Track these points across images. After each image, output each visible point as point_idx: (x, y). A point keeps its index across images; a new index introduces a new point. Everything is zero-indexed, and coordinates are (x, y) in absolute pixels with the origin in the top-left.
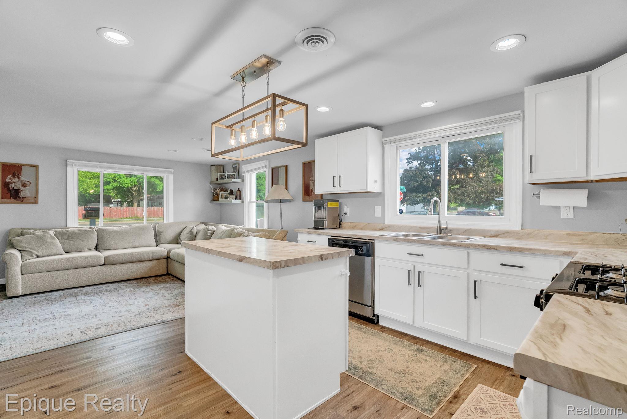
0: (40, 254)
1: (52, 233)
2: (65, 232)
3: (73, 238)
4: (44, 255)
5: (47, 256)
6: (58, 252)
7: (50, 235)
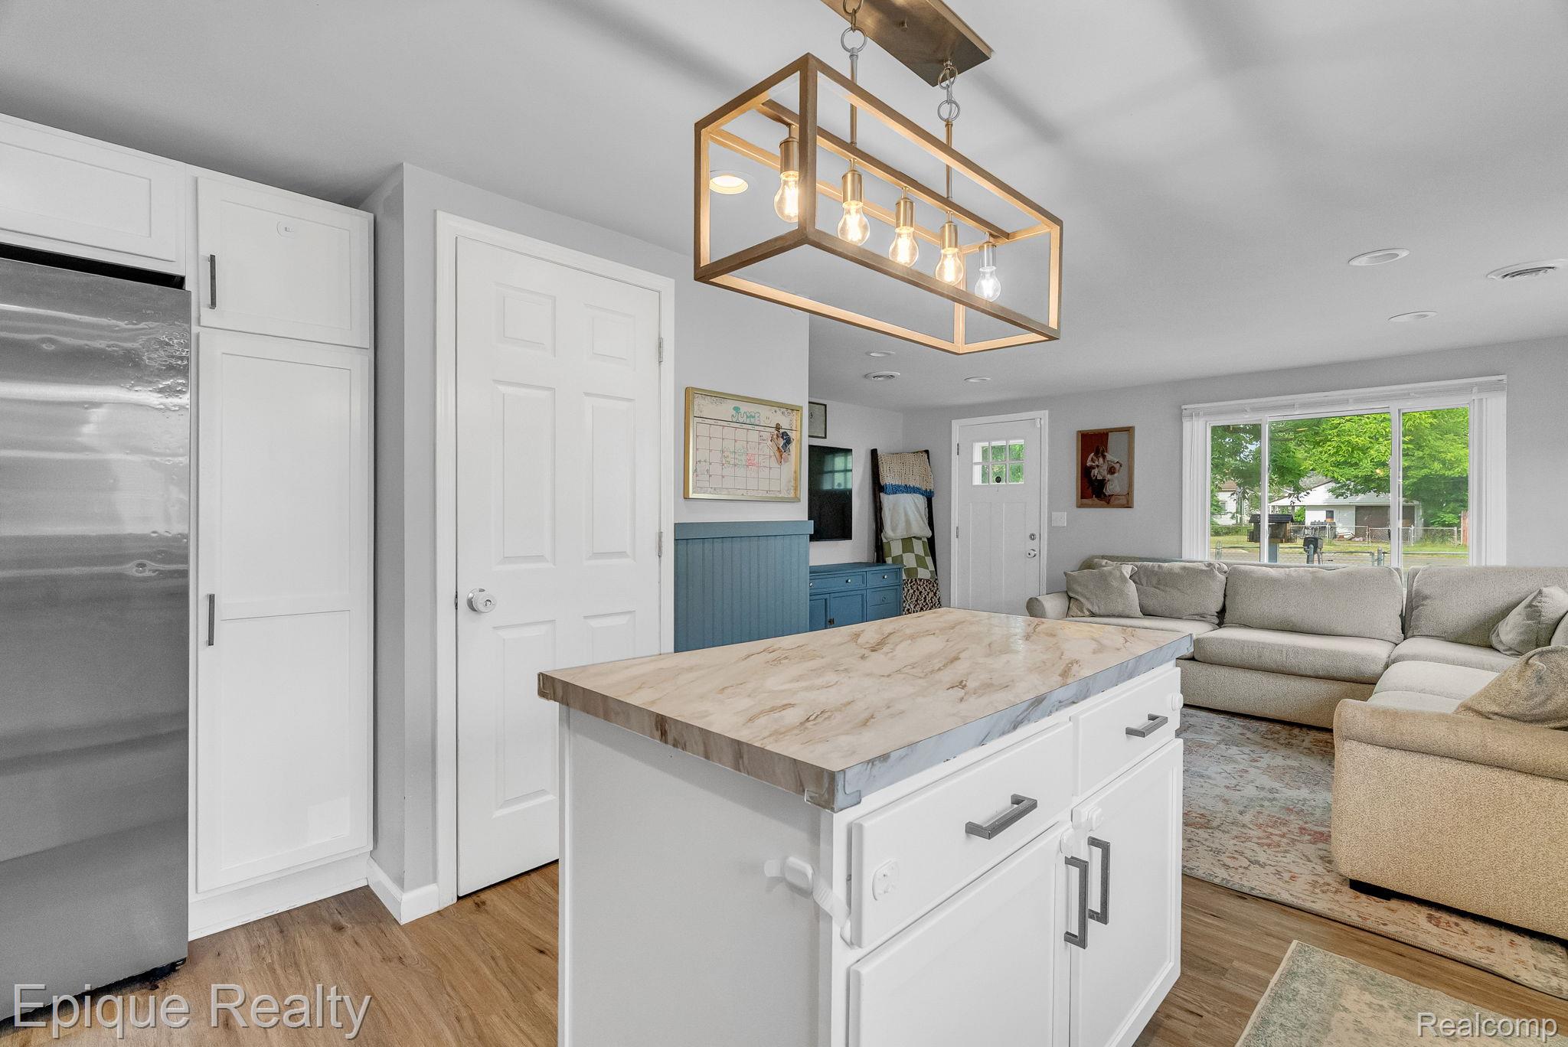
0: (1095, 610)
1: (1127, 569)
2: (1156, 569)
3: (1166, 585)
4: (1101, 612)
5: (1108, 616)
6: (1127, 612)
7: (1122, 573)
